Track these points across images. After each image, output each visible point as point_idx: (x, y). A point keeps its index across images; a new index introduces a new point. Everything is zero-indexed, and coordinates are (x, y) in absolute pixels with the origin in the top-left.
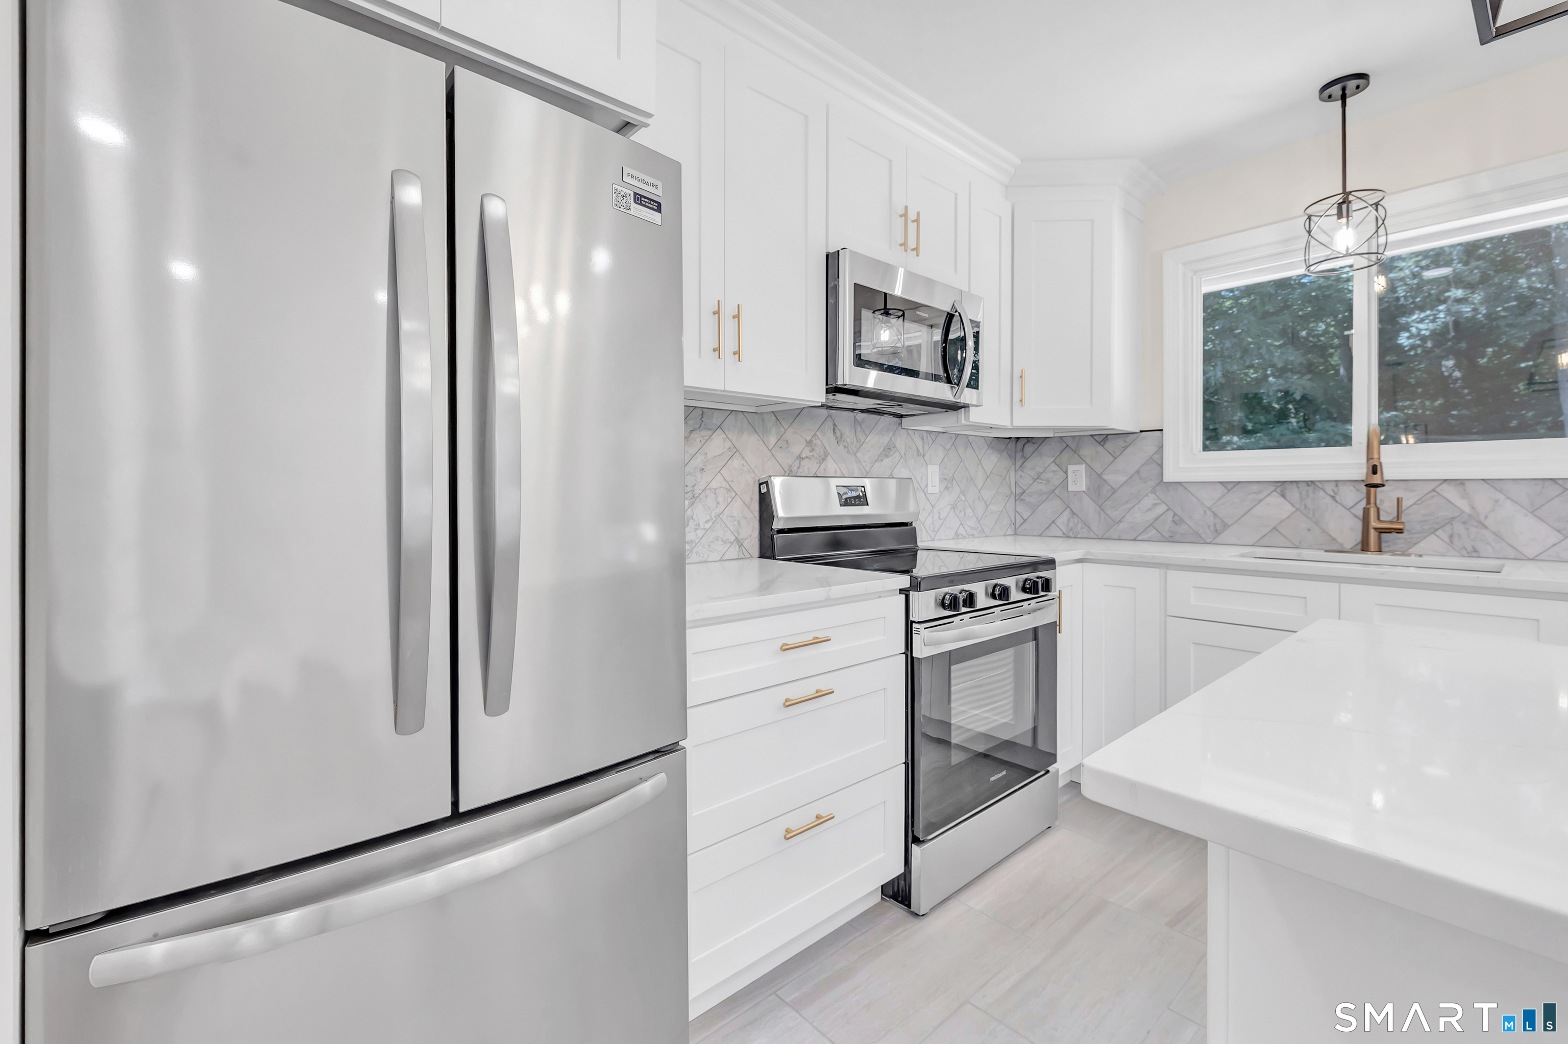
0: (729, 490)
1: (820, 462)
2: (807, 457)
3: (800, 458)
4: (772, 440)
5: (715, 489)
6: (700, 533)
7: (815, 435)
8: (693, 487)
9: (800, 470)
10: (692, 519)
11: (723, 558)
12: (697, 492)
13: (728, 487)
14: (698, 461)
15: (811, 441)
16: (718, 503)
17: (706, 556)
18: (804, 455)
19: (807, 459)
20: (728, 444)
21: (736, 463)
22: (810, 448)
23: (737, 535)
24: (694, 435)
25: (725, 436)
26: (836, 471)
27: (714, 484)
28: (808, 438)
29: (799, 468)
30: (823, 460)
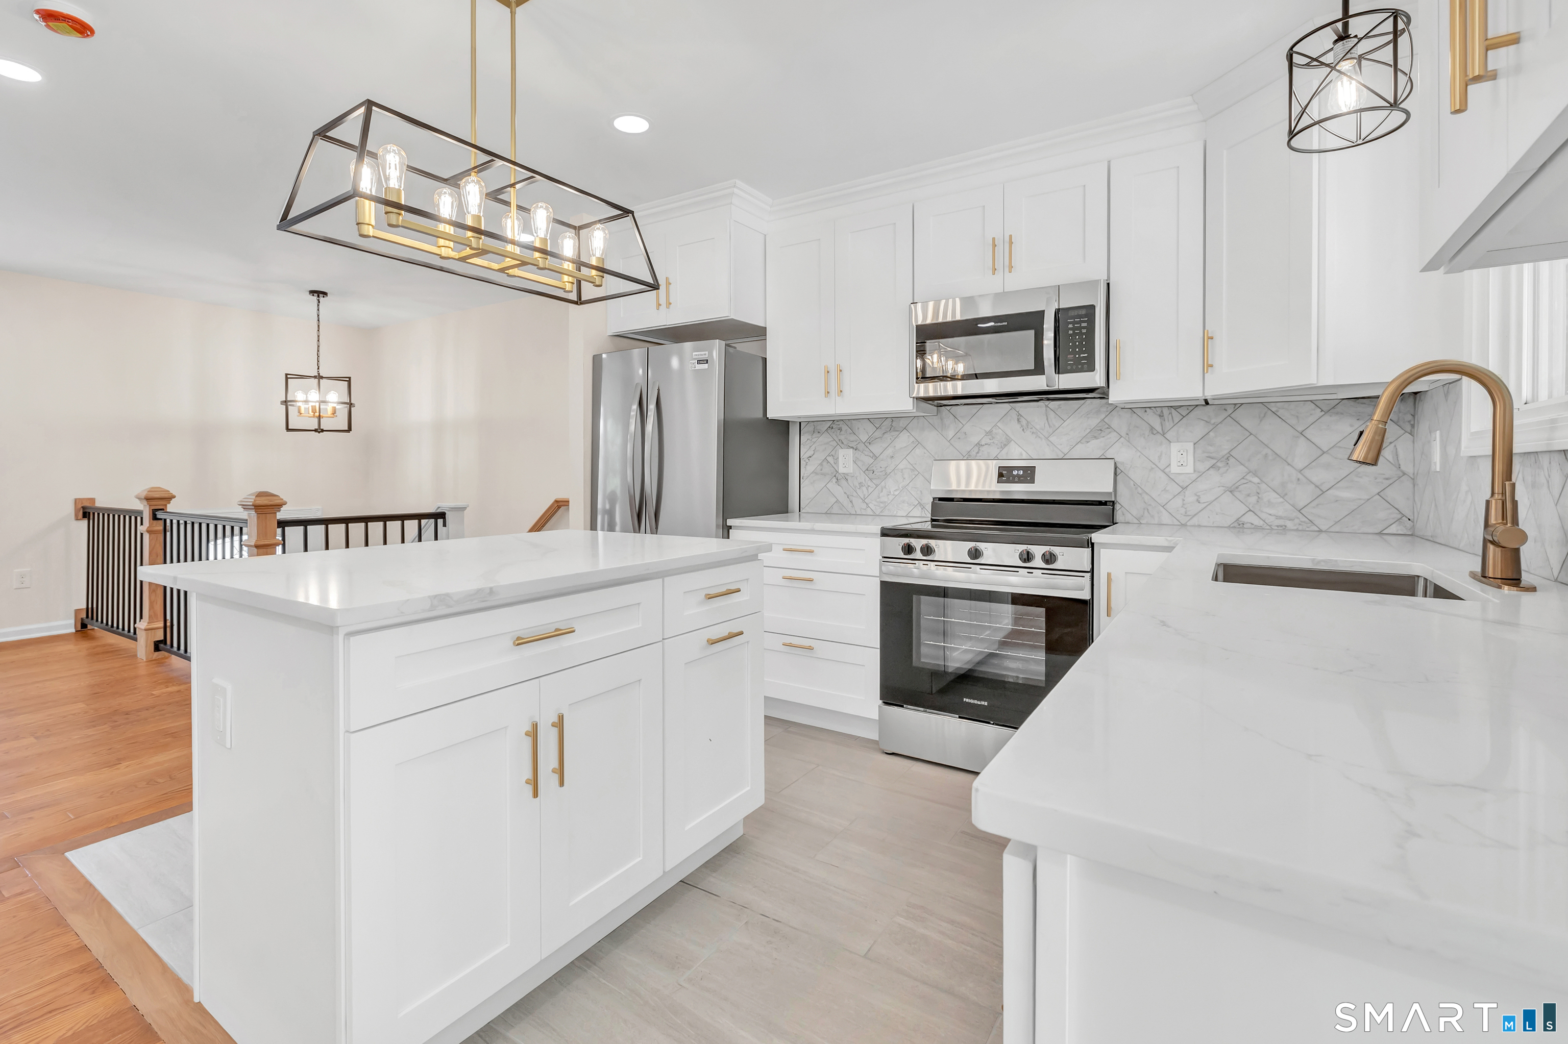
0: (913, 470)
1: (1001, 447)
2: (986, 444)
3: (979, 445)
4: (951, 433)
5: (902, 469)
6: (891, 497)
7: (996, 425)
8: (886, 468)
9: (980, 454)
10: (885, 488)
11: (908, 515)
12: (889, 471)
13: (912, 468)
14: (889, 451)
15: (991, 431)
16: (904, 479)
17: (895, 512)
18: (983, 443)
19: (986, 446)
20: (912, 439)
21: (918, 451)
22: (990, 437)
23: (920, 501)
24: (886, 435)
25: (909, 434)
26: (1021, 454)
27: (901, 466)
28: (988, 429)
29: (978, 453)
30: (1005, 445)
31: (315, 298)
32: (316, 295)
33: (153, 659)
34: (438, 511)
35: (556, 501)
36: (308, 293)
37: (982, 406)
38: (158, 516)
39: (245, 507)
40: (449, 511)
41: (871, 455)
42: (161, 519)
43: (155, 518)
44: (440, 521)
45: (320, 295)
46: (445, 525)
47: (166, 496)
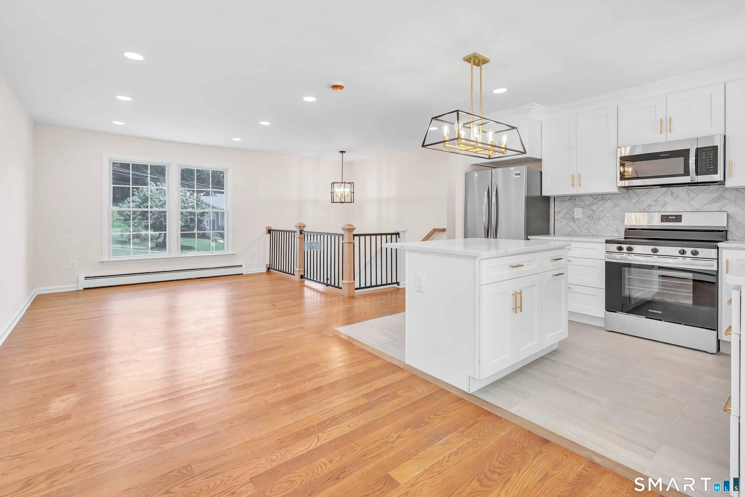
0: (614, 217)
1: (662, 207)
2: (654, 205)
3: (650, 206)
4: (634, 201)
5: (608, 216)
6: (602, 228)
7: (659, 197)
8: (599, 216)
9: (650, 210)
10: (599, 224)
11: (611, 236)
12: (600, 217)
13: (613, 216)
14: (601, 209)
15: (656, 200)
16: (609, 220)
17: (604, 234)
18: (652, 205)
19: (653, 206)
20: (613, 203)
21: (617, 209)
22: (656, 202)
23: (617, 230)
24: (599, 202)
25: (612, 201)
26: (673, 210)
27: (607, 215)
28: (655, 199)
29: (649, 209)
30: (664, 206)
31: (341, 154)
32: (342, 153)
33: (300, 281)
34: (396, 232)
35: (434, 229)
36: (339, 152)
37: (651, 189)
38: (302, 233)
39: (343, 229)
40: (401, 232)
41: (592, 210)
42: (303, 234)
43: (301, 233)
44: (398, 236)
45: (343, 153)
46: (399, 237)
47: (304, 226)
